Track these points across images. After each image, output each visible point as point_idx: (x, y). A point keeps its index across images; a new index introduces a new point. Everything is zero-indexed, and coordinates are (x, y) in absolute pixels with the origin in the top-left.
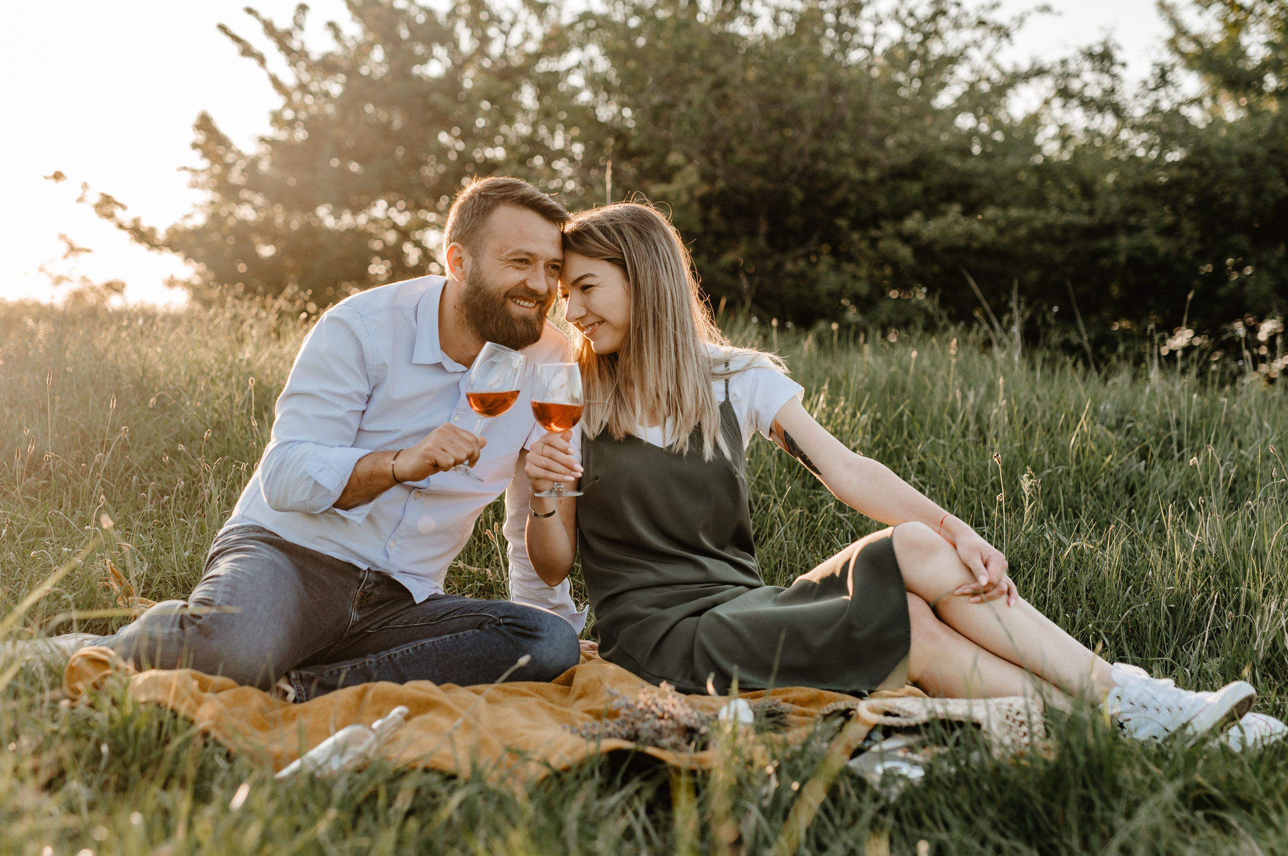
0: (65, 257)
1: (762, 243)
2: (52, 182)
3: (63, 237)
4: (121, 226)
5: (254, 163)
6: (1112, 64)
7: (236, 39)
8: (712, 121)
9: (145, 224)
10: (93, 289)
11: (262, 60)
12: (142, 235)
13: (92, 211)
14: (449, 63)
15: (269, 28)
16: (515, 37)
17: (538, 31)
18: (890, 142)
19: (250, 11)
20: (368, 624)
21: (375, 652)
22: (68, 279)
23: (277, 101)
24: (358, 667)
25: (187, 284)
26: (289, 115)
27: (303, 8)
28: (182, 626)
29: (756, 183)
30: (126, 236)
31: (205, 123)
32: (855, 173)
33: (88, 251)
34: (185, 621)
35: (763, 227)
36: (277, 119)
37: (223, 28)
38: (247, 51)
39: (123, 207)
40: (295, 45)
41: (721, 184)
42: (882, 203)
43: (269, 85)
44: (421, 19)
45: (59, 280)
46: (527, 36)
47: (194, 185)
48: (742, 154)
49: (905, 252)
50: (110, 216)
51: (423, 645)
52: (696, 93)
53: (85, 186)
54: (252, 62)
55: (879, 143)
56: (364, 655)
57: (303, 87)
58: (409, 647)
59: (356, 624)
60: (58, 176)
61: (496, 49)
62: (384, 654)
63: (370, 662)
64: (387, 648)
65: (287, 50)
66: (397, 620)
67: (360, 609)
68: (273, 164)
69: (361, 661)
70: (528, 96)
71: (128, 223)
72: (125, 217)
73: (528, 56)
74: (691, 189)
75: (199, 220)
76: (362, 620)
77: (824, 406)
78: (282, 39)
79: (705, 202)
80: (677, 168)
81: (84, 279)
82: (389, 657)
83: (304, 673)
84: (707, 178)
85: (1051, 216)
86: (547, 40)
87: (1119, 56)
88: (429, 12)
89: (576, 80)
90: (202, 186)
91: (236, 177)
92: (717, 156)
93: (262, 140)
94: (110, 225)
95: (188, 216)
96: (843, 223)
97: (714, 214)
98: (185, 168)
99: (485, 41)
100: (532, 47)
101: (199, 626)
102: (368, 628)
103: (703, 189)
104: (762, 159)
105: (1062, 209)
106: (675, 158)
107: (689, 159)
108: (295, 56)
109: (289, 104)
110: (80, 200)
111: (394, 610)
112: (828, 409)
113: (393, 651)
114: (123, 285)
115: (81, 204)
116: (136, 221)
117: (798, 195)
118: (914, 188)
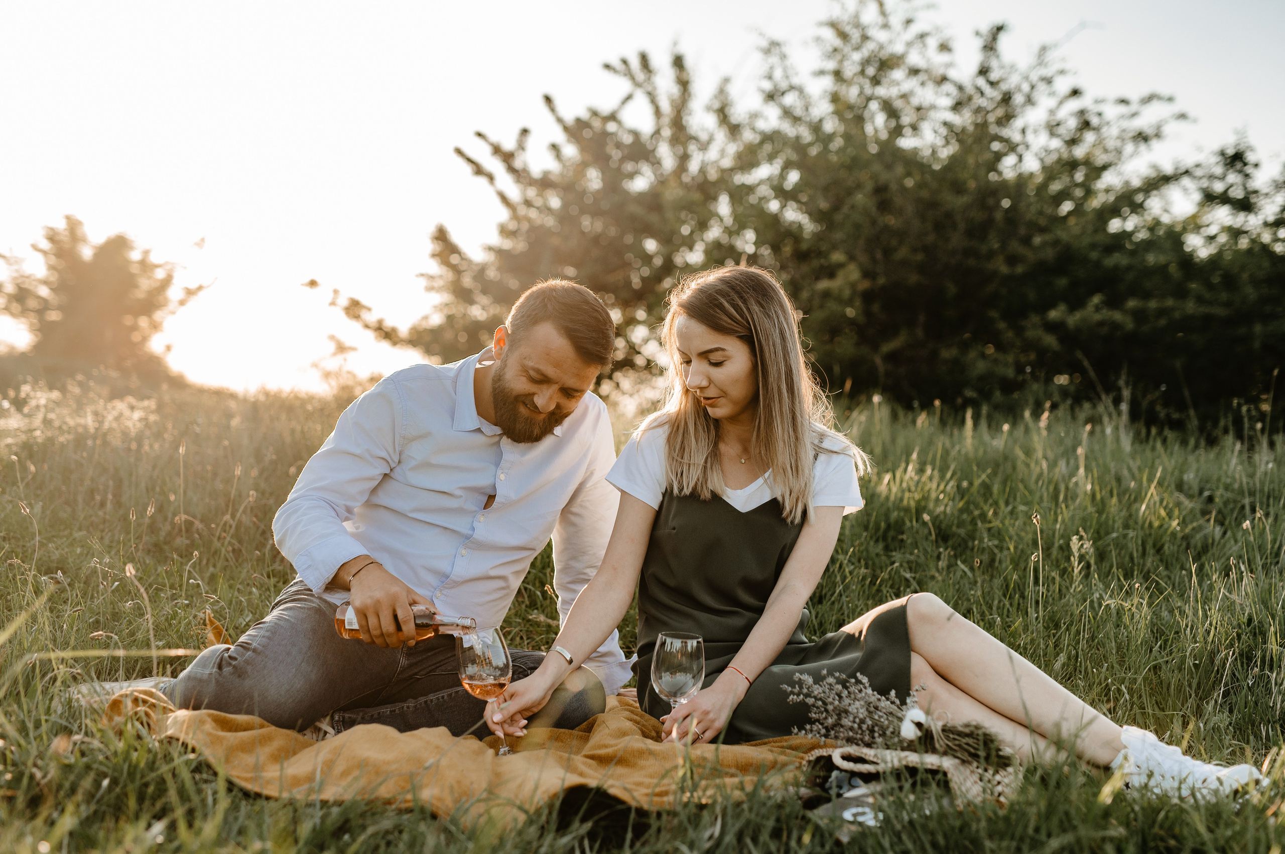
1: (920, 333)
2: (308, 289)
3: (332, 338)
4: (367, 326)
5: (482, 269)
6: (1245, 164)
7: (470, 160)
8: (874, 222)
9: (389, 323)
11: (491, 178)
12: (387, 334)
13: (342, 315)
14: (653, 178)
15: (497, 150)
16: (712, 154)
17: (733, 149)
18: (1037, 240)
19: (479, 135)
20: (416, 670)
21: (415, 697)
23: (503, 214)
24: (397, 711)
26: (512, 226)
27: (525, 132)
28: (220, 667)
29: (913, 278)
30: (370, 335)
31: (441, 236)
32: (1004, 269)
33: (354, 349)
34: (224, 663)
35: (922, 318)
36: (504, 231)
37: (459, 152)
38: (479, 170)
39: (369, 309)
40: (518, 164)
41: (881, 281)
42: (1032, 295)
43: (497, 201)
44: (628, 139)
46: (723, 153)
47: (430, 289)
48: (903, 253)
49: (1050, 341)
50: (357, 317)
51: (457, 692)
52: (860, 198)
53: (336, 292)
54: (482, 181)
55: (1026, 241)
56: (404, 700)
57: (528, 203)
58: (445, 693)
59: (404, 670)
60: (313, 283)
61: (694, 166)
62: (422, 699)
63: (408, 707)
64: (426, 695)
65: (511, 169)
66: (443, 668)
67: (409, 655)
68: (499, 269)
69: (400, 705)
70: (724, 207)
71: (373, 324)
72: (371, 318)
73: (723, 171)
74: (853, 285)
75: (437, 320)
76: (410, 666)
77: (913, 474)
78: (507, 158)
79: (868, 297)
80: (841, 266)
82: (426, 702)
83: (347, 715)
84: (867, 274)
85: (1190, 307)
86: (739, 156)
87: (1251, 157)
88: (636, 134)
89: (764, 191)
90: (439, 290)
91: (467, 281)
92: (879, 255)
93: (490, 249)
94: (356, 326)
95: (426, 318)
96: (994, 314)
97: (876, 308)
98: (422, 275)
99: (684, 159)
100: (727, 163)
101: (234, 667)
102: (416, 674)
103: (865, 285)
104: (920, 257)
105: (1200, 300)
106: (837, 257)
107: (852, 258)
108: (519, 174)
109: (515, 216)
110: (333, 303)
111: (442, 658)
112: (916, 478)
113: (432, 697)
115: (333, 308)
116: (380, 322)
117: (952, 289)
118: (1062, 282)
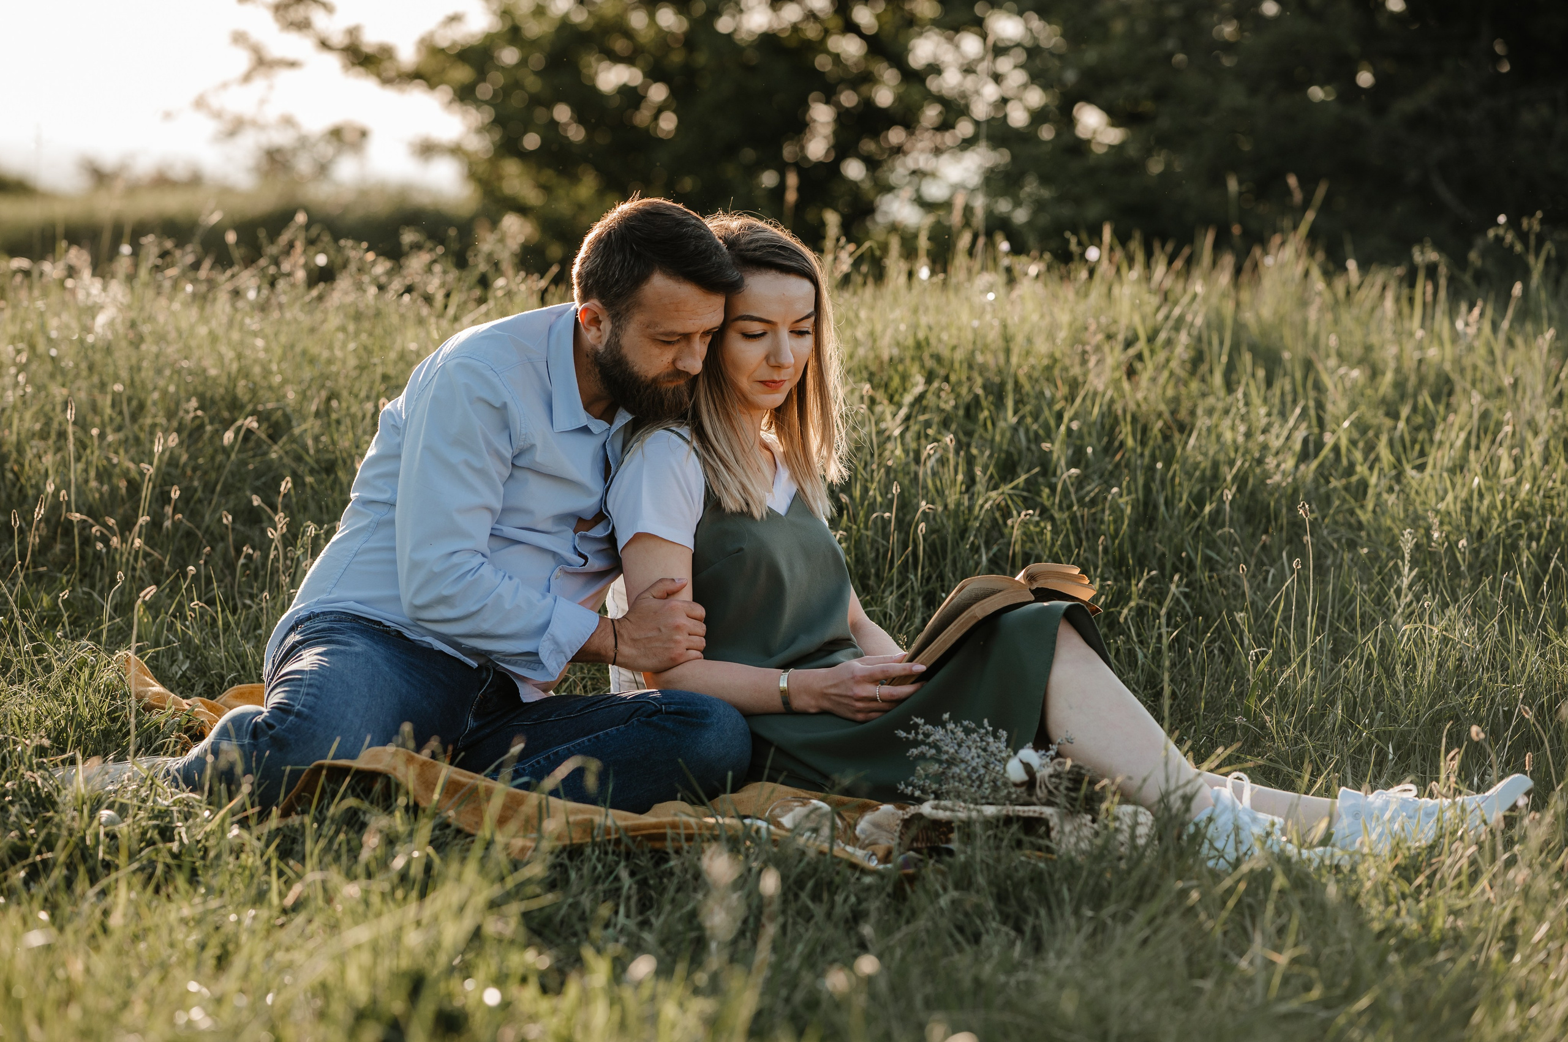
0: (247, 78)
3: (239, 38)
4: (324, 44)
9: (371, 39)
10: (304, 142)
22: (255, 124)
25: (455, 151)
28: (254, 737)
33: (293, 64)
34: (259, 730)
45: (235, 127)
50: (304, 26)
59: (473, 731)
67: (476, 717)
71: (338, 39)
72: (333, 26)
81: (288, 121)
114: (363, 134)
116: (353, 32)
